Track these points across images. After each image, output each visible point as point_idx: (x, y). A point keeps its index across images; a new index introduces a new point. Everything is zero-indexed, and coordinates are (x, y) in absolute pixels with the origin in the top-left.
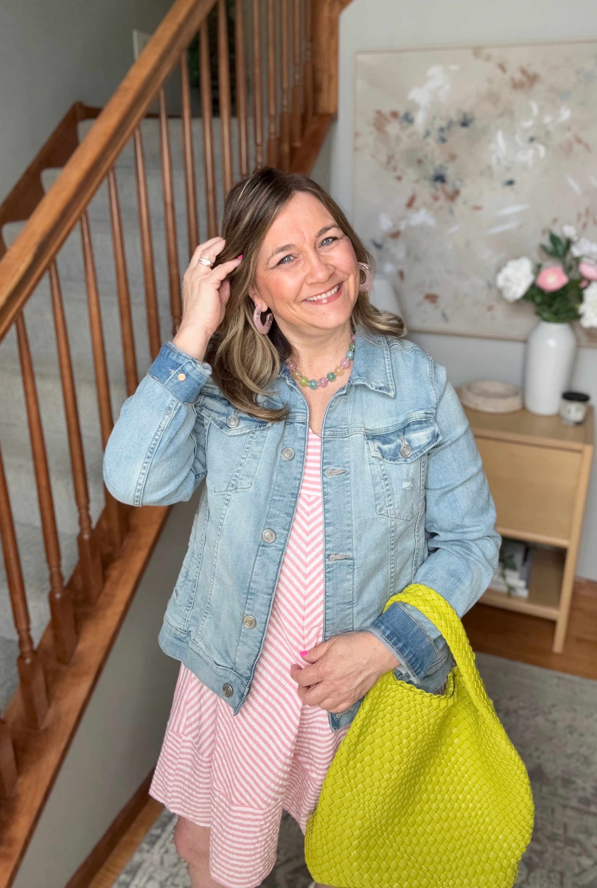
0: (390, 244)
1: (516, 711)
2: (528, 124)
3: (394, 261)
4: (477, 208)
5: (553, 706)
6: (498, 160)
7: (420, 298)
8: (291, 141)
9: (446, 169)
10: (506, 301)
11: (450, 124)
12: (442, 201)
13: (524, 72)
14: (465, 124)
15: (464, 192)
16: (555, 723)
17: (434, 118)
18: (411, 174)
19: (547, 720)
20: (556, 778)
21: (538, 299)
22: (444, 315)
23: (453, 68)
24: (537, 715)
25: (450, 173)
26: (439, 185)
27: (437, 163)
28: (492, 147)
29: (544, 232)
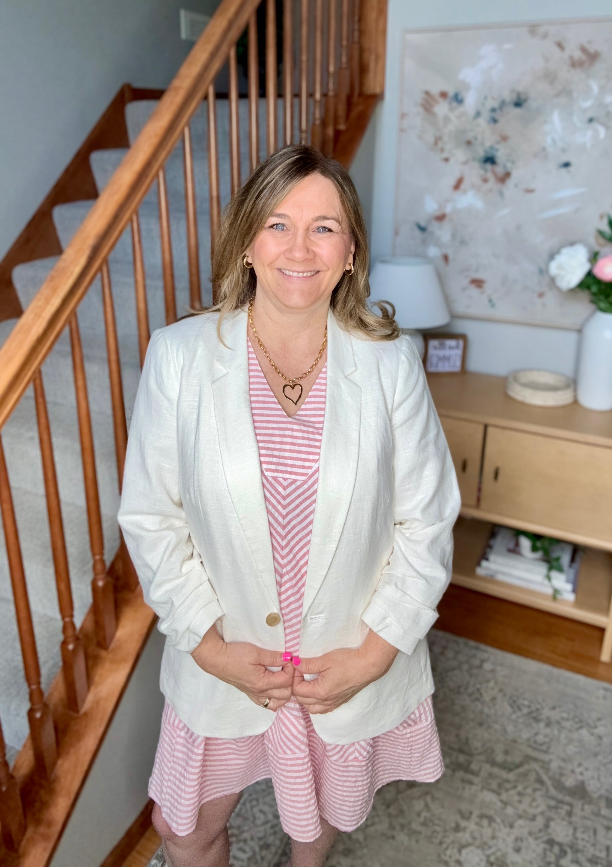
0: (435, 227)
1: (558, 723)
2: (588, 104)
3: (438, 244)
4: (530, 191)
5: (599, 719)
6: (554, 141)
7: (465, 282)
8: (336, 123)
9: (497, 150)
10: (559, 289)
11: (503, 104)
12: (492, 183)
13: (584, 50)
14: (518, 104)
15: (515, 174)
16: (600, 738)
17: (486, 98)
18: (460, 155)
19: (592, 734)
20: (600, 797)
21: (594, 289)
22: (490, 301)
23: (507, 46)
24: (581, 728)
25: (501, 155)
26: (489, 166)
27: (488, 144)
28: (547, 128)
29: (601, 217)
